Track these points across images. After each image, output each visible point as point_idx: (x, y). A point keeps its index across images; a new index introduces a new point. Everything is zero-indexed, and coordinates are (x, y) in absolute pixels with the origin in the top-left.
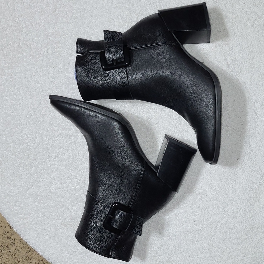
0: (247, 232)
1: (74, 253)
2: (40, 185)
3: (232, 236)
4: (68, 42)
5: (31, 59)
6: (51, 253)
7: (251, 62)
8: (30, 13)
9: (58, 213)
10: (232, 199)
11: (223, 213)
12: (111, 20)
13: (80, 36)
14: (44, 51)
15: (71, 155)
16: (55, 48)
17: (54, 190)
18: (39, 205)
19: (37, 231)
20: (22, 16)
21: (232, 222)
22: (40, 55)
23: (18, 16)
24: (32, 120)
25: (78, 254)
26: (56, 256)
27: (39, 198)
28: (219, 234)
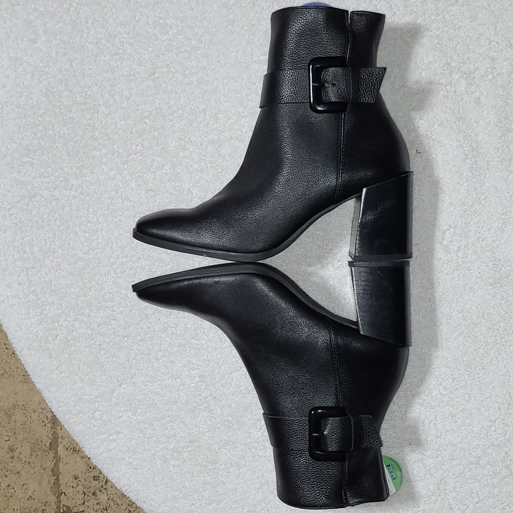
0: (508, 464)
1: (196, 502)
2: (135, 382)
3: (481, 471)
4: (177, 127)
5: (115, 158)
6: (156, 503)
7: (506, 149)
8: (110, 78)
9: (167, 431)
10: (478, 402)
11: (464, 428)
12: (251, 84)
13: (197, 115)
14: (137, 143)
15: (189, 326)
16: (155, 138)
17: (160, 391)
18: (135, 418)
19: (131, 463)
20: (97, 85)
21: (480, 445)
22: (130, 152)
23: (90, 84)
24: (120, 266)
25: (204, 504)
26: (166, 508)
27: (133, 405)
28: (457, 467)
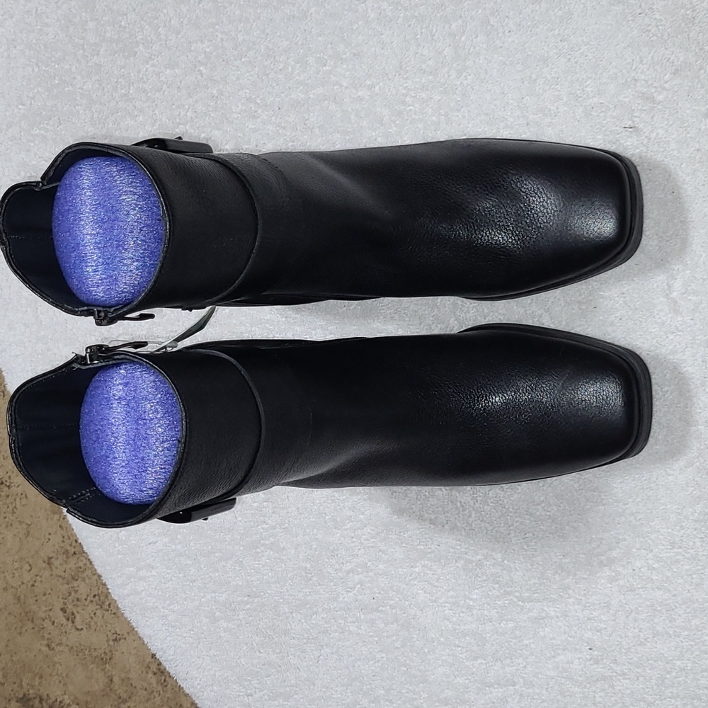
1: (255, 692)
6: (199, 684)
13: (277, 58)
28: (673, 701)
